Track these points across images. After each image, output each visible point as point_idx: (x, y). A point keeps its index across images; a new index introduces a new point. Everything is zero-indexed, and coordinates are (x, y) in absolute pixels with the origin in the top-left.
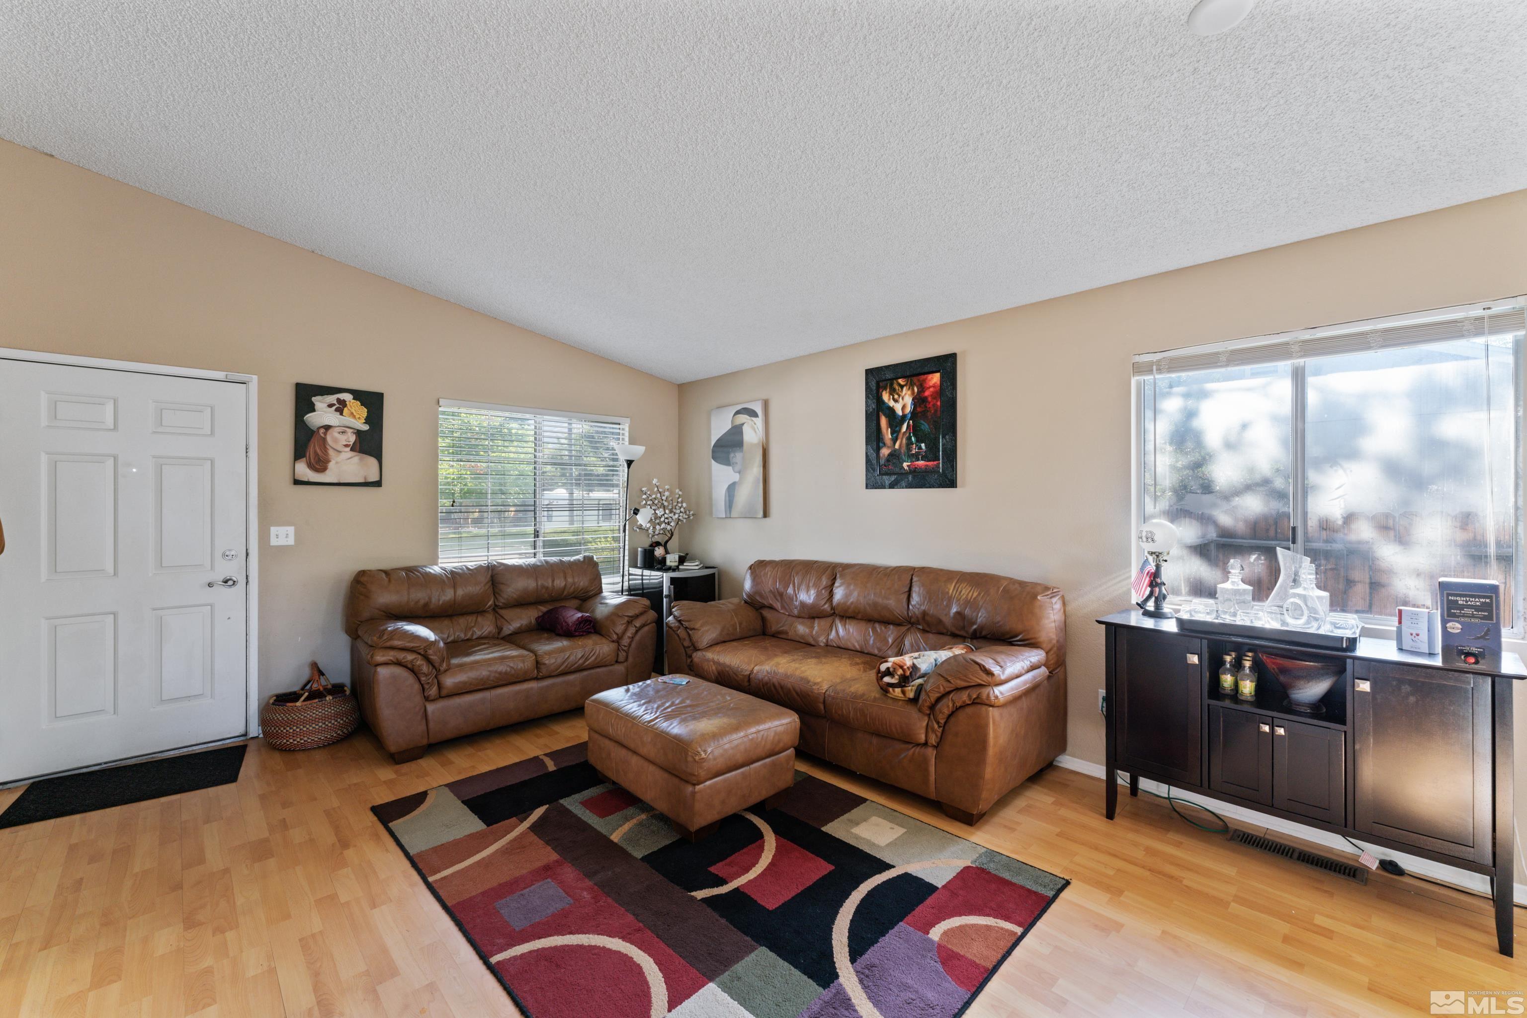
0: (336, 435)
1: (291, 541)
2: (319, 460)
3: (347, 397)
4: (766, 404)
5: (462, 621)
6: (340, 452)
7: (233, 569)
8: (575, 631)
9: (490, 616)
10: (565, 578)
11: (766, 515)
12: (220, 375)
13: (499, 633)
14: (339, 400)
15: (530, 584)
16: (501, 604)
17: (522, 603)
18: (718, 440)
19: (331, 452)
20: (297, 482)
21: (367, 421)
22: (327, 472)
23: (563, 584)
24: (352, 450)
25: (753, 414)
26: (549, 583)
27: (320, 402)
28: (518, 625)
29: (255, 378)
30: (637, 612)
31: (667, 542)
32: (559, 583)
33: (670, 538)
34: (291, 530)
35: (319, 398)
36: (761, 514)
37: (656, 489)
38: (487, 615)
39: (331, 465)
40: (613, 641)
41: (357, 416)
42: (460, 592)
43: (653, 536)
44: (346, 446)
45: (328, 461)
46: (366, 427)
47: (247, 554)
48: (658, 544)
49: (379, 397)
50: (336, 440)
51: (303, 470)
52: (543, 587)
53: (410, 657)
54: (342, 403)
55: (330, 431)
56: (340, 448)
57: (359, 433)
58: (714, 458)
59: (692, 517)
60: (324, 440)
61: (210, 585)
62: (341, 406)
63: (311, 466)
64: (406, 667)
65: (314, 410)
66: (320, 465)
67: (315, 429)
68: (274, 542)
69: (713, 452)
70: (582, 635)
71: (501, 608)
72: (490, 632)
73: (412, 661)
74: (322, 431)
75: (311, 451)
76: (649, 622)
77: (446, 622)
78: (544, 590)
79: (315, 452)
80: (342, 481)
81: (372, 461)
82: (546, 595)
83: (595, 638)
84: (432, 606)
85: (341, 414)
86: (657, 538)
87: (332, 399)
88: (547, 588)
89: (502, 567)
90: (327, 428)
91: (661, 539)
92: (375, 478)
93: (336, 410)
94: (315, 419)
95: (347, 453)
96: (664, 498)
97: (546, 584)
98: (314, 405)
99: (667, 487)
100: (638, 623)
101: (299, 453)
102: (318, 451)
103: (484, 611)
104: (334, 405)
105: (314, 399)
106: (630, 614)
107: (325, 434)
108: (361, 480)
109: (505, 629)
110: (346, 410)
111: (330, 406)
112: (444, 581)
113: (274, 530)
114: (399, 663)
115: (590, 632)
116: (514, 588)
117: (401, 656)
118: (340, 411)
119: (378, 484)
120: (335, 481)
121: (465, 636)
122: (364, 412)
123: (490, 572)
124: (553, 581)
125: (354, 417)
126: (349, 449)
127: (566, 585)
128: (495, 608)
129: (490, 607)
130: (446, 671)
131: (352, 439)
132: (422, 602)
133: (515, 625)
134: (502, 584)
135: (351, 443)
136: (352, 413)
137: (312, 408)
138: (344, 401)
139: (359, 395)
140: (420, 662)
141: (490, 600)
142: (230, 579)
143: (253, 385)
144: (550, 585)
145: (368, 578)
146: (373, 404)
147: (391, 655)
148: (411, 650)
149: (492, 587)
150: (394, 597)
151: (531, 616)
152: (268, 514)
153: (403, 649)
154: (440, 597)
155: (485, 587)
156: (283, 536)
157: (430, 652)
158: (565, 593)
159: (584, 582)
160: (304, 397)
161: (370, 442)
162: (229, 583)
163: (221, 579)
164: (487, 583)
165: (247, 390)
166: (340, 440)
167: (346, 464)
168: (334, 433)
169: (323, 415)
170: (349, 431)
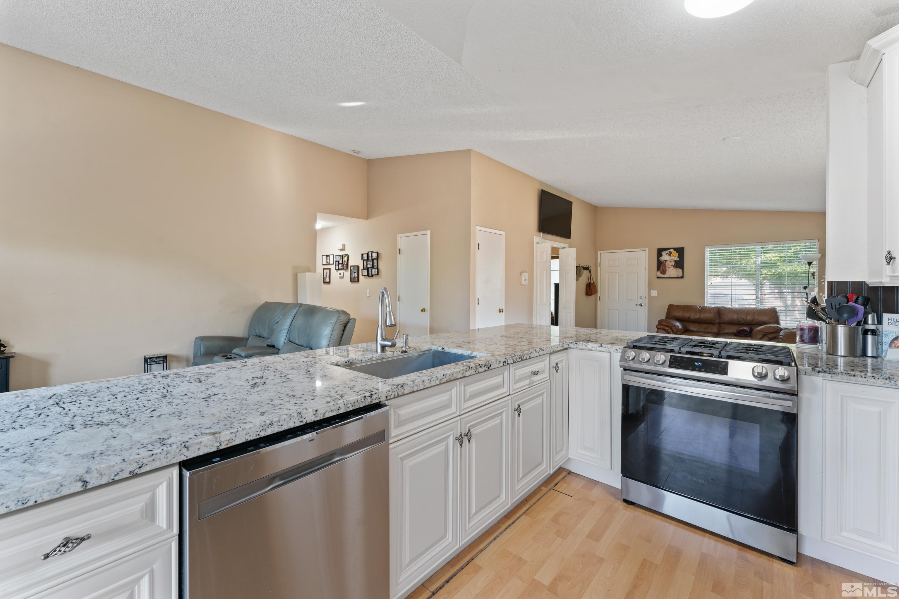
0: (669, 263)
1: (656, 295)
3: (672, 250)
5: (704, 326)
6: (670, 268)
7: (641, 302)
9: (717, 326)
10: (754, 315)
12: (639, 250)
13: (718, 332)
15: (735, 317)
16: (721, 322)
17: (731, 323)
19: (667, 268)
20: (658, 278)
21: (678, 257)
22: (666, 274)
23: (751, 318)
24: (673, 267)
27: (664, 253)
29: (647, 249)
32: (749, 318)
34: (656, 291)
35: (664, 252)
39: (667, 272)
42: (703, 315)
44: (672, 266)
45: (666, 271)
46: (678, 259)
47: (645, 298)
49: (683, 249)
50: (668, 264)
51: (659, 274)
52: (741, 318)
54: (670, 253)
55: (667, 262)
56: (669, 267)
57: (676, 261)
60: (665, 264)
61: (636, 305)
63: (661, 273)
65: (662, 256)
66: (664, 272)
67: (662, 261)
68: (652, 295)
71: (722, 324)
72: (715, 331)
74: (664, 262)
75: (661, 268)
77: (697, 325)
78: (741, 320)
79: (663, 269)
80: (670, 277)
81: (680, 270)
82: (743, 321)
84: (691, 318)
85: (670, 256)
87: (667, 252)
88: (743, 319)
89: (723, 308)
90: (666, 261)
92: (681, 275)
93: (669, 255)
94: (662, 259)
95: (672, 268)
98: (662, 254)
101: (658, 269)
102: (663, 268)
103: (715, 324)
104: (668, 253)
107: (665, 263)
108: (676, 276)
109: (721, 331)
110: (671, 255)
111: (667, 254)
112: (697, 311)
113: (652, 291)
114: (664, 329)
116: (727, 317)
118: (670, 255)
119: (682, 277)
120: (668, 277)
122: (677, 255)
123: (717, 310)
124: (746, 317)
125: (674, 256)
126: (672, 267)
127: (753, 319)
129: (717, 322)
131: (673, 263)
132: (687, 316)
133: (726, 331)
134: (722, 315)
138: (671, 252)
139: (676, 249)
140: (670, 330)
141: (717, 320)
142: (641, 304)
143: (647, 251)
144: (745, 318)
145: (671, 308)
146: (680, 251)
147: (661, 327)
148: (667, 326)
149: (718, 315)
150: (678, 314)
151: (734, 329)
152: (650, 287)
153: (665, 325)
154: (694, 316)
155: (714, 315)
156: (654, 293)
157: (673, 328)
158: (753, 322)
159: (764, 319)
160: (660, 252)
161: (679, 264)
162: (641, 305)
163: (639, 304)
164: (716, 313)
165: (645, 253)
166: (670, 264)
167: (672, 272)
168: (668, 262)
169: (665, 257)
170: (673, 261)
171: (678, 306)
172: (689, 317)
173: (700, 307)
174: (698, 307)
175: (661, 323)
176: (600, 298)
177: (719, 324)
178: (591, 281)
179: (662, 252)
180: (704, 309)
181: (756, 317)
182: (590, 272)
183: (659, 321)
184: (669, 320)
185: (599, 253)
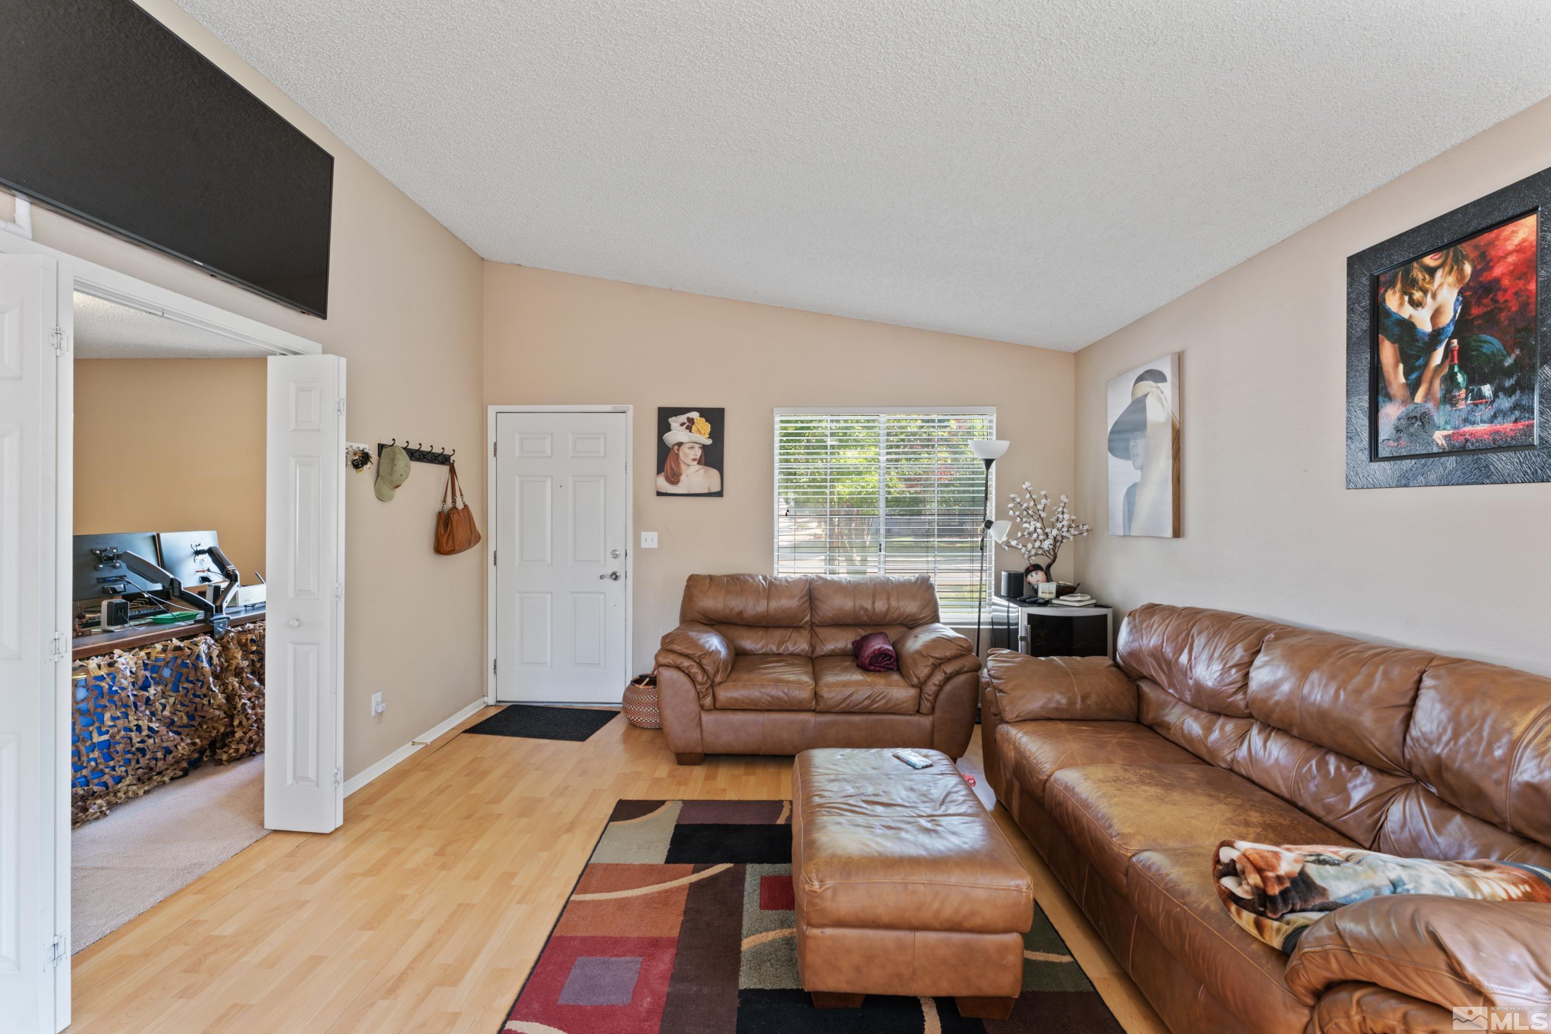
0: (687, 450)
1: (655, 545)
2: (674, 473)
3: (695, 415)
4: (1180, 360)
5: (778, 634)
6: (689, 465)
7: (617, 565)
8: (870, 664)
9: (806, 633)
10: (888, 599)
11: (1178, 532)
12: (608, 408)
13: (812, 652)
14: (688, 419)
15: (848, 603)
16: (816, 622)
17: (840, 623)
18: (1116, 424)
19: (683, 466)
20: (659, 494)
21: (711, 436)
22: (680, 484)
23: (884, 608)
24: (699, 463)
26: (868, 605)
27: (675, 422)
28: (833, 647)
29: (631, 406)
30: (948, 654)
31: (1049, 566)
32: (880, 606)
33: (1054, 561)
34: (655, 535)
35: (674, 418)
36: (1169, 532)
37: (1028, 495)
38: (803, 631)
39: (683, 478)
40: (913, 686)
41: (703, 432)
42: (774, 604)
43: (1030, 557)
44: (694, 460)
45: (680, 474)
46: (709, 442)
47: (626, 554)
48: (1036, 567)
49: (721, 412)
50: (686, 455)
51: (663, 483)
52: (862, 608)
53: (686, 663)
54: (691, 421)
55: (682, 447)
56: (689, 462)
57: (704, 447)
58: (1111, 450)
59: (1085, 534)
60: (678, 455)
61: (602, 577)
62: (690, 424)
63: (668, 480)
64: (684, 672)
65: (671, 430)
66: (674, 479)
67: (670, 446)
68: (644, 545)
69: (1110, 441)
70: (879, 671)
71: (817, 626)
72: (803, 650)
73: (688, 667)
74: (676, 447)
75: (668, 466)
76: (965, 669)
77: (761, 633)
78: (862, 612)
79: (671, 467)
80: (691, 492)
81: (715, 473)
82: (866, 618)
83: (896, 677)
84: (746, 615)
85: (690, 431)
86: (1034, 560)
87: (683, 418)
88: (866, 610)
89: (821, 582)
90: (680, 444)
91: (1043, 561)
92: (717, 489)
93: (687, 428)
94: (671, 438)
95: (695, 467)
96: (1040, 507)
97: (865, 606)
98: (669, 425)
99: (1043, 493)
100: (949, 669)
101: (660, 470)
102: (674, 465)
103: (801, 627)
104: (684, 424)
106: (937, 656)
107: (678, 450)
108: (706, 491)
109: (818, 649)
110: (694, 428)
111: (682, 425)
112: (759, 592)
113: (644, 535)
114: (678, 668)
115: (892, 669)
116: (831, 606)
118: (689, 428)
119: (720, 494)
120: (686, 492)
121: (778, 649)
122: (708, 428)
123: (807, 587)
124: (874, 603)
125: (700, 433)
126: (696, 463)
127: (888, 608)
129: (806, 623)
130: (721, 683)
131: (698, 452)
132: (737, 610)
133: (830, 647)
134: (819, 600)
135: (698, 457)
136: (699, 430)
137: (668, 429)
138: (693, 419)
139: (705, 413)
140: (695, 670)
141: (806, 616)
142: (614, 573)
143: (630, 414)
144: (869, 607)
145: (693, 582)
147: (670, 659)
148: (688, 656)
149: (808, 602)
150: (712, 603)
151: (847, 639)
152: (640, 523)
153: (681, 654)
154: (754, 607)
155: (801, 602)
156: (650, 540)
157: (704, 661)
158: (888, 618)
159: (911, 607)
160: (665, 415)
162: (615, 576)
163: (610, 573)
164: (803, 597)
165: (626, 417)
166: (690, 455)
167: (694, 477)
168: (685, 449)
169: (677, 434)
170: (697, 446)
171: (711, 578)
172: (740, 613)
173: (765, 578)
174: (761, 577)
175: (670, 647)
176: (495, 558)
177: (812, 625)
178: (454, 501)
179: (670, 420)
180: (773, 588)
181: (894, 603)
182: (453, 471)
183: (665, 638)
184: (693, 634)
185: (492, 410)
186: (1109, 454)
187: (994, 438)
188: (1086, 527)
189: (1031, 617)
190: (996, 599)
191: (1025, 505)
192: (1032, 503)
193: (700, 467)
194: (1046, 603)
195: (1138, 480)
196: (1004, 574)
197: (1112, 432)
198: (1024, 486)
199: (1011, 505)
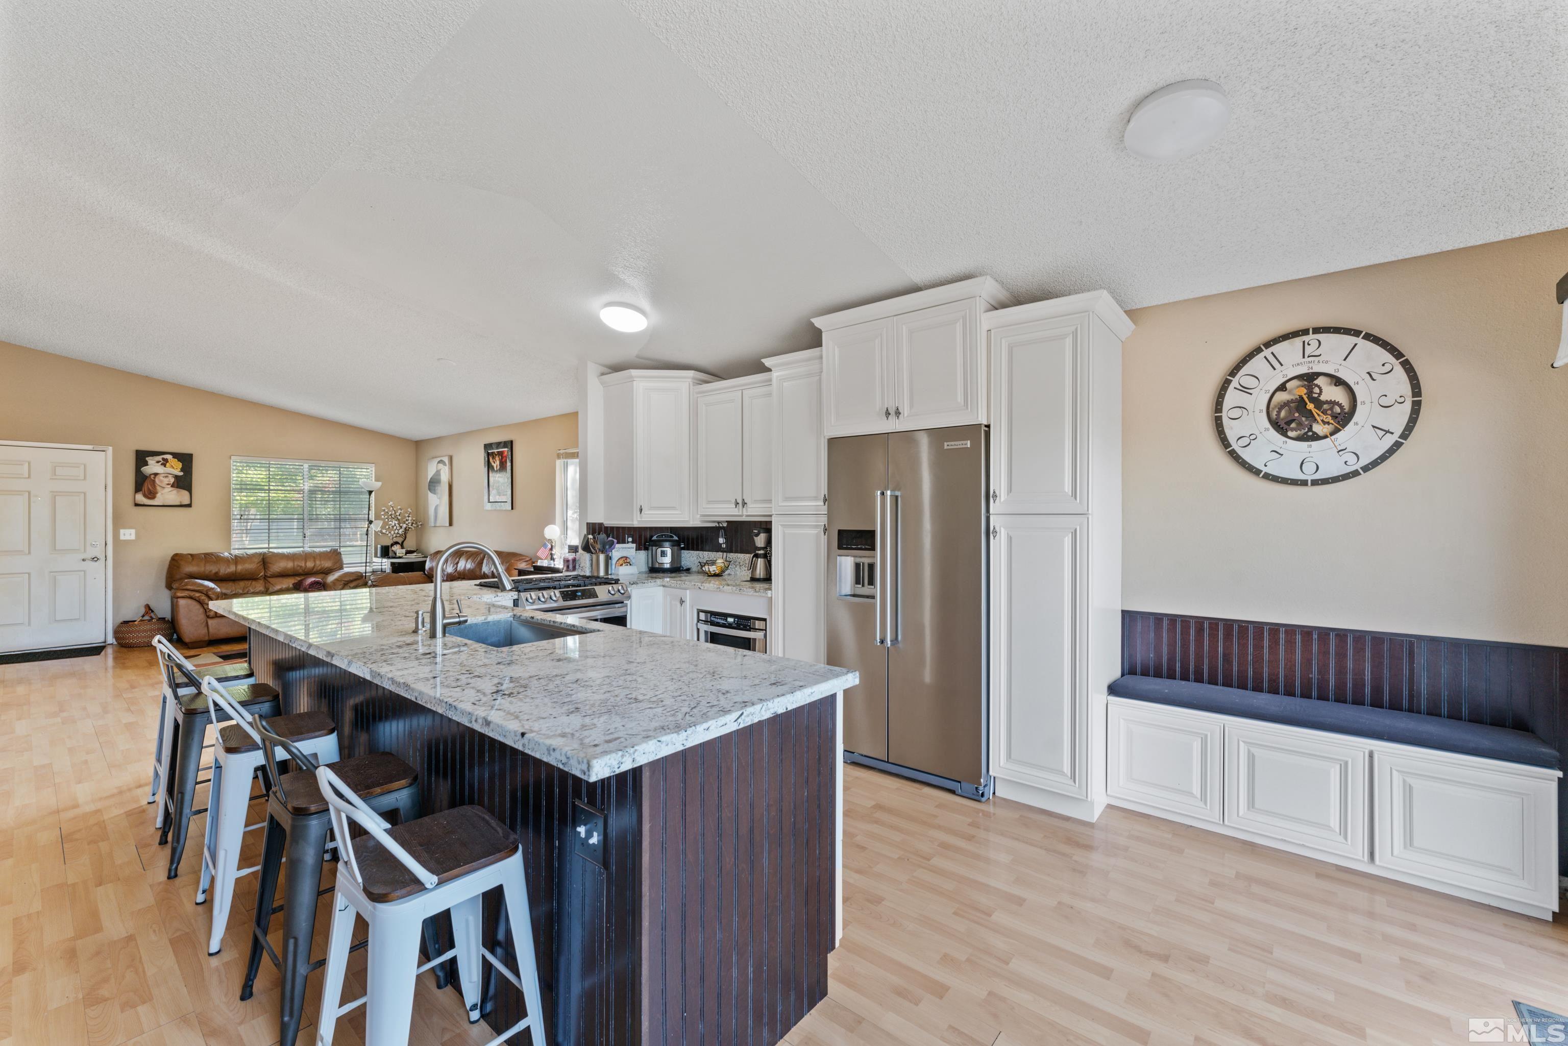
0: (162, 478)
1: (133, 537)
2: (151, 492)
3: (169, 457)
5: (242, 584)
6: (164, 488)
7: (98, 552)
8: (310, 588)
9: (261, 582)
10: (315, 561)
11: (451, 524)
12: (91, 447)
13: (266, 591)
14: (163, 459)
15: (290, 565)
16: (268, 575)
17: (283, 575)
18: (431, 479)
19: (158, 488)
20: (137, 505)
21: (182, 470)
22: (156, 499)
23: (312, 563)
24: (172, 486)
25: (444, 464)
27: (151, 461)
28: (280, 587)
29: (111, 448)
30: (351, 579)
31: (403, 542)
32: (310, 564)
33: (405, 539)
34: (133, 531)
35: (150, 458)
36: (448, 525)
37: (391, 508)
38: (259, 581)
39: (158, 495)
41: (175, 467)
42: (240, 567)
43: (392, 538)
44: (168, 484)
45: (157, 493)
46: (181, 474)
47: (106, 544)
48: (396, 543)
49: (190, 456)
50: (161, 481)
51: (140, 498)
52: (298, 566)
53: (197, 595)
54: (166, 461)
55: (157, 477)
56: (163, 486)
57: (176, 477)
58: (430, 489)
59: (420, 526)
60: (154, 481)
61: (83, 560)
62: (165, 463)
63: (145, 496)
64: (195, 600)
65: (147, 465)
66: (151, 495)
67: (148, 475)
68: (122, 537)
69: (429, 486)
71: (270, 577)
72: (260, 591)
73: (199, 597)
74: (152, 476)
75: (145, 488)
77: (231, 584)
78: (299, 568)
79: (148, 488)
80: (166, 504)
81: (185, 494)
82: (301, 571)
84: (220, 574)
85: (165, 466)
86: (395, 540)
87: (159, 458)
88: (301, 567)
89: (270, 554)
90: (156, 474)
91: (400, 540)
92: (187, 502)
93: (162, 464)
94: (147, 470)
95: (169, 488)
96: (398, 514)
97: (300, 564)
98: (147, 462)
99: (399, 507)
101: (138, 488)
102: (150, 487)
103: (258, 579)
104: (160, 461)
105: (147, 459)
106: (346, 580)
107: (154, 478)
108: (179, 504)
109: (270, 589)
110: (168, 464)
111: (158, 462)
112: (229, 561)
113: (122, 531)
114: (191, 598)
116: (278, 566)
117: (192, 594)
119: (189, 506)
120: (161, 504)
121: (243, 591)
122: (180, 465)
123: (262, 557)
124: (305, 563)
125: (173, 468)
126: (170, 486)
127: (315, 565)
128: (265, 577)
129: (261, 576)
131: (172, 480)
132: (214, 571)
133: (278, 587)
134: (271, 563)
135: (172, 483)
136: (172, 466)
137: (146, 464)
138: (167, 459)
139: (176, 455)
140: (204, 598)
141: (260, 572)
142: (95, 557)
143: (110, 452)
144: (303, 565)
145: (177, 559)
146: (186, 460)
149: (262, 565)
151: (289, 582)
152: (119, 521)
154: (225, 569)
155: (258, 565)
156: (128, 534)
158: (314, 570)
159: (327, 564)
160: (141, 457)
161: (184, 482)
162: (95, 559)
163: (91, 557)
164: (260, 562)
165: (106, 455)
166: (164, 481)
167: (168, 494)
168: (160, 478)
169: (153, 467)
170: (170, 476)
171: (192, 555)
172: (216, 573)
173: (229, 554)
174: (227, 553)
180: (238, 558)
181: (317, 563)
186: (429, 492)
187: (374, 480)
188: (420, 523)
189: (392, 564)
190: (375, 560)
191: (390, 513)
192: (393, 512)
193: (174, 489)
194: (400, 557)
195: (438, 503)
196: (379, 546)
197: (430, 482)
198: (389, 504)
199: (382, 513)
